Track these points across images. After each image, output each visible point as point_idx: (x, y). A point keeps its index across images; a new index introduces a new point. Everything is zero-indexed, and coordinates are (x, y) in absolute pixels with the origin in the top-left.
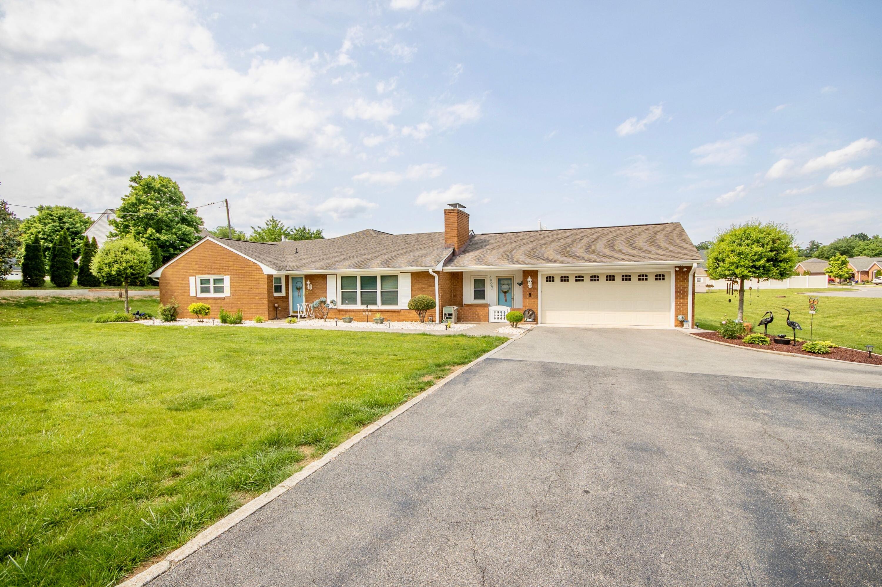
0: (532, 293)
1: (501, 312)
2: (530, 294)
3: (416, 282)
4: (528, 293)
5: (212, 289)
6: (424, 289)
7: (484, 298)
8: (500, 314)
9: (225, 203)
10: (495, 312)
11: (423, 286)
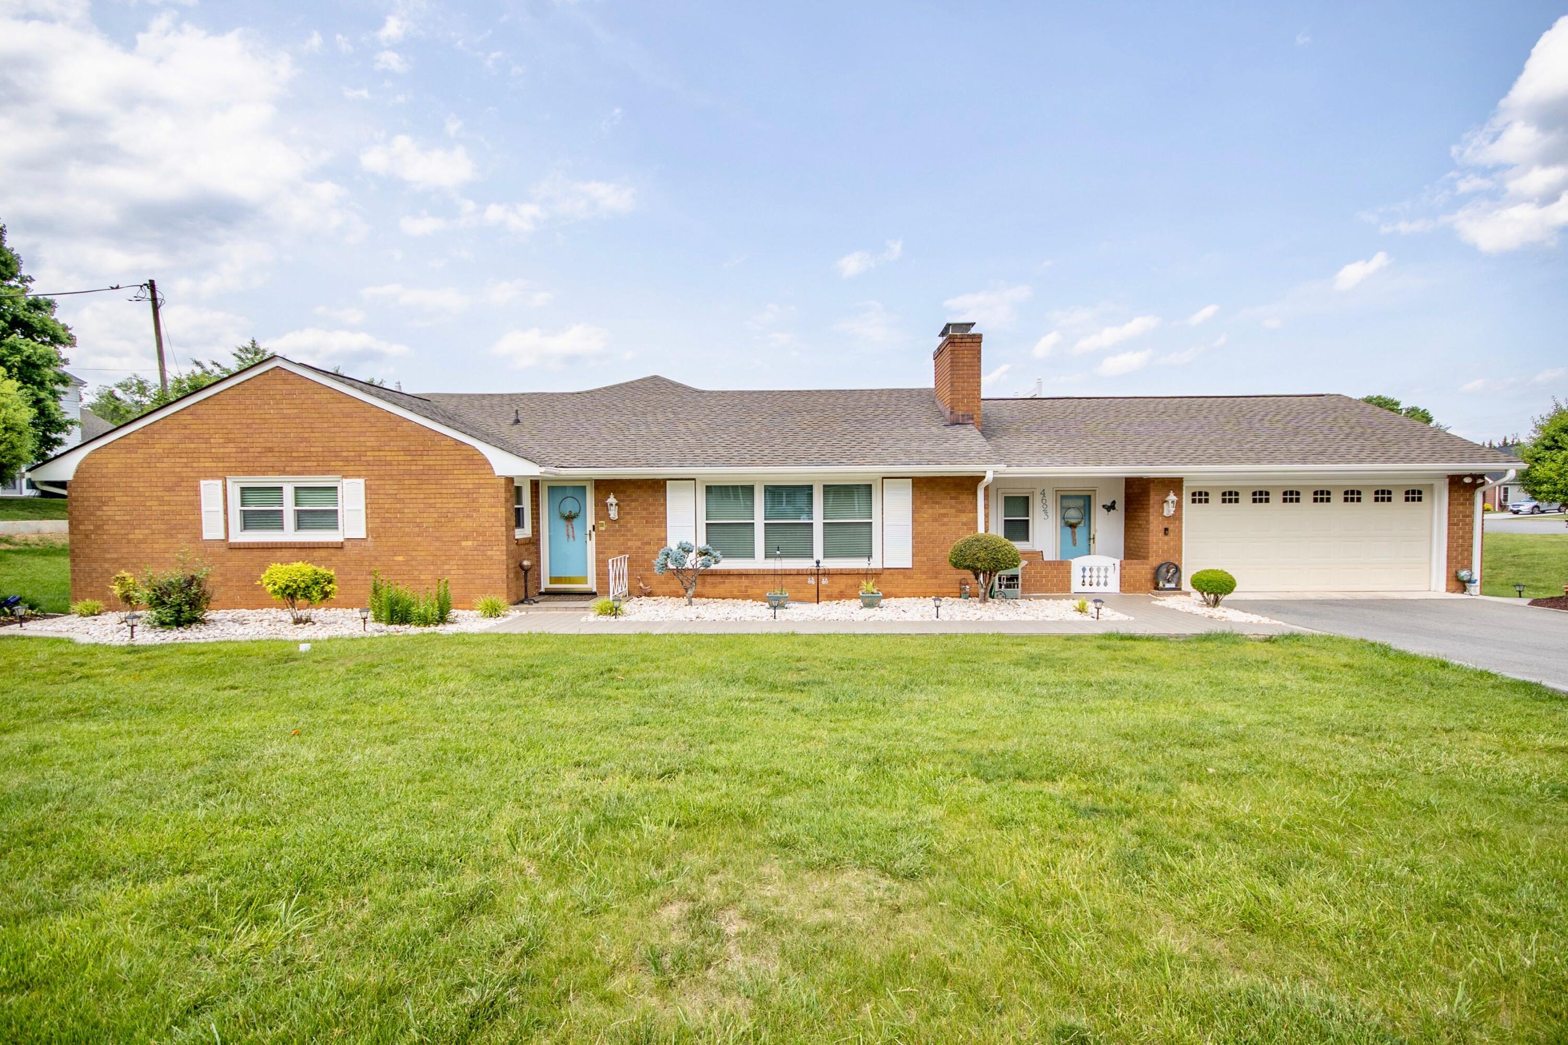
0: (1171, 527)
1: (1099, 570)
2: (1166, 529)
3: (926, 503)
4: (1161, 528)
5: (289, 519)
6: (946, 520)
7: (1027, 538)
8: (1087, 573)
9: (148, 292)
10: (1084, 569)
11: (943, 511)
